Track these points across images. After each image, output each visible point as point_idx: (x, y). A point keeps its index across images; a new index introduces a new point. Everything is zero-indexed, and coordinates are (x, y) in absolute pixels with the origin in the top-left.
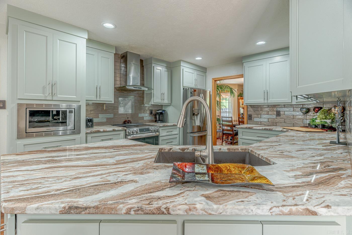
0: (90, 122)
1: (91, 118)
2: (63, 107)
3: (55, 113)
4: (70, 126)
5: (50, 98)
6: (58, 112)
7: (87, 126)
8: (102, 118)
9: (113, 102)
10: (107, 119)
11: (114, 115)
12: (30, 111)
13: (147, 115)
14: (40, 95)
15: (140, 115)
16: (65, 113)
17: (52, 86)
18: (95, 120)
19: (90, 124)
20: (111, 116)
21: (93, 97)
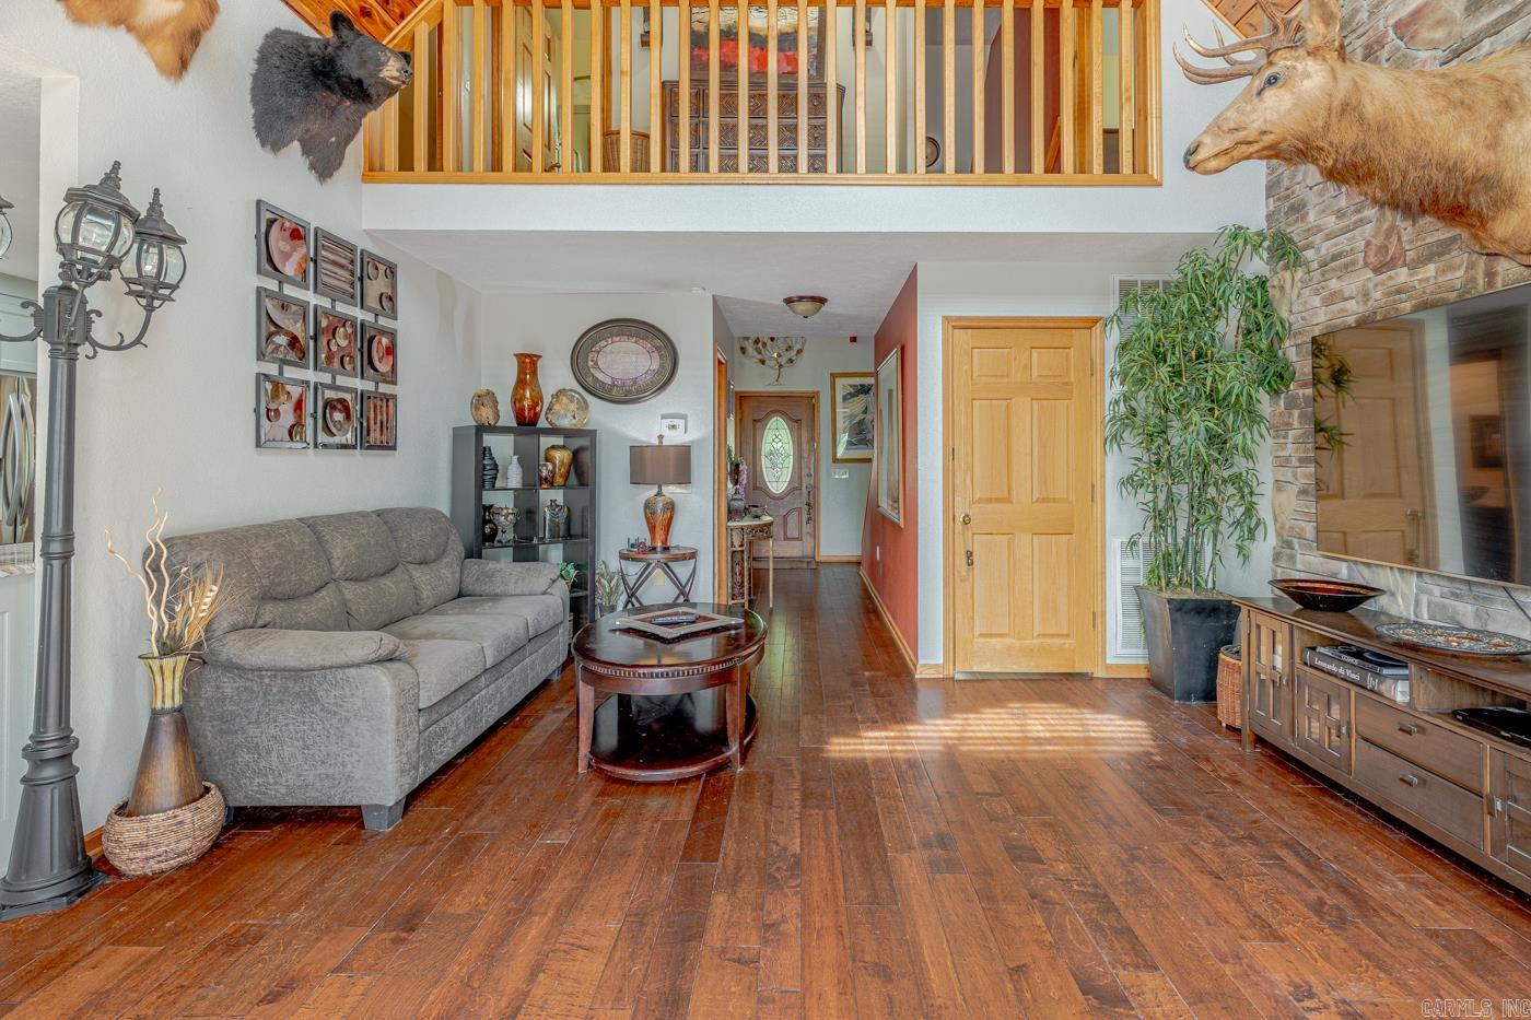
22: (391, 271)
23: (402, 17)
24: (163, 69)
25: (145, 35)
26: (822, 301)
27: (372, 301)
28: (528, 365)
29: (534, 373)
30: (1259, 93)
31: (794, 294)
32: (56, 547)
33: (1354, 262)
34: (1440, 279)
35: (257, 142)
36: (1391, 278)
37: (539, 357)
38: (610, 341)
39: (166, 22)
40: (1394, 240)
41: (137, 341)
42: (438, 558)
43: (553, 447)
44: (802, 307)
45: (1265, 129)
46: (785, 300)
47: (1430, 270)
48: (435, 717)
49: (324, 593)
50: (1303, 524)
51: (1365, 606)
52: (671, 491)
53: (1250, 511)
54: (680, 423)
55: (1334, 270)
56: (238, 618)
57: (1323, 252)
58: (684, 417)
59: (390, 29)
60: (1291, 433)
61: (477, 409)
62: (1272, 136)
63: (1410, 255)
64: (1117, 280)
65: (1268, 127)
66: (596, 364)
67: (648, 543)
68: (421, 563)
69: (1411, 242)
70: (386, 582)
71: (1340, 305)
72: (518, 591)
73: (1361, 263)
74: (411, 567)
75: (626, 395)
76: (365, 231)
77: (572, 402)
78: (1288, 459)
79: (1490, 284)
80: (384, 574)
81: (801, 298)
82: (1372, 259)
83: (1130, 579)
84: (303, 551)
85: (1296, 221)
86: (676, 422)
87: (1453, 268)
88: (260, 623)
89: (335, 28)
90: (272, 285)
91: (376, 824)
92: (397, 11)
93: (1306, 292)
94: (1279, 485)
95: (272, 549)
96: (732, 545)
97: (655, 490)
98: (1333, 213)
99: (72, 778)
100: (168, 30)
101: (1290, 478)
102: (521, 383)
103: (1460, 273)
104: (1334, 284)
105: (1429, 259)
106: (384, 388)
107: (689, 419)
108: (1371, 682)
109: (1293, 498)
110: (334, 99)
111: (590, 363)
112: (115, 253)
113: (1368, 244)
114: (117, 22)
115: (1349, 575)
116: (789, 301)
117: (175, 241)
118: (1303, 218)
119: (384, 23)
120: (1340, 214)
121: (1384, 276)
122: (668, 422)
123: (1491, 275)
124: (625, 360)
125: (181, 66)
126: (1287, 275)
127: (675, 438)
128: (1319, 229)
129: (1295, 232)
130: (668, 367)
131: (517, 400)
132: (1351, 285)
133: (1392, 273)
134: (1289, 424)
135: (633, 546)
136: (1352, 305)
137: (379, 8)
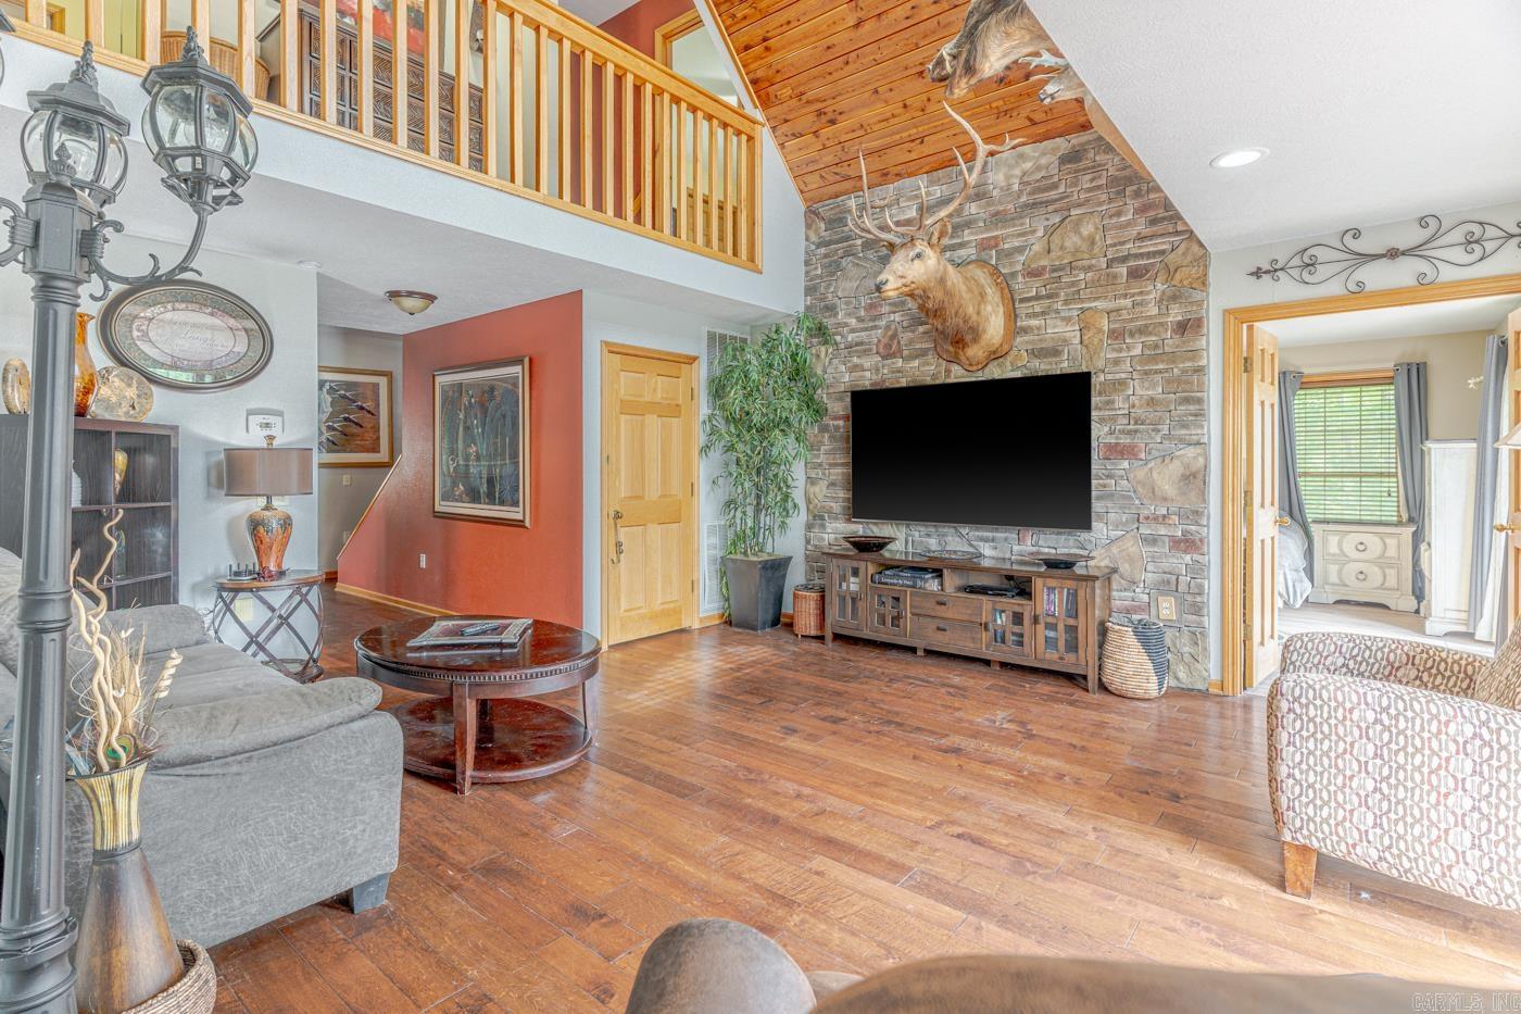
30: (912, 260)
33: (870, 350)
34: (922, 369)
36: (893, 363)
38: (169, 306)
40: (896, 342)
45: (913, 280)
47: (916, 363)
50: (832, 504)
51: (889, 547)
53: (786, 497)
55: (856, 351)
57: (850, 339)
58: (280, 414)
60: (823, 448)
62: (914, 285)
63: (906, 353)
64: (707, 329)
66: (145, 334)
69: (906, 345)
71: (861, 373)
73: (875, 351)
77: (130, 385)
78: (820, 465)
79: (948, 376)
82: (881, 350)
83: (713, 552)
85: (830, 316)
86: (271, 419)
87: (928, 364)
93: (835, 361)
94: (811, 481)
97: (262, 501)
98: (857, 318)
101: (820, 476)
103: (933, 368)
104: (855, 360)
105: (917, 357)
107: (285, 416)
108: (919, 583)
109: (824, 489)
113: (879, 341)
115: (864, 532)
118: (836, 315)
120: (860, 319)
121: (889, 361)
123: (948, 371)
126: (823, 349)
128: (846, 325)
129: (829, 322)
132: (867, 362)
133: (894, 360)
134: (822, 443)
135: (237, 574)
136: (868, 374)
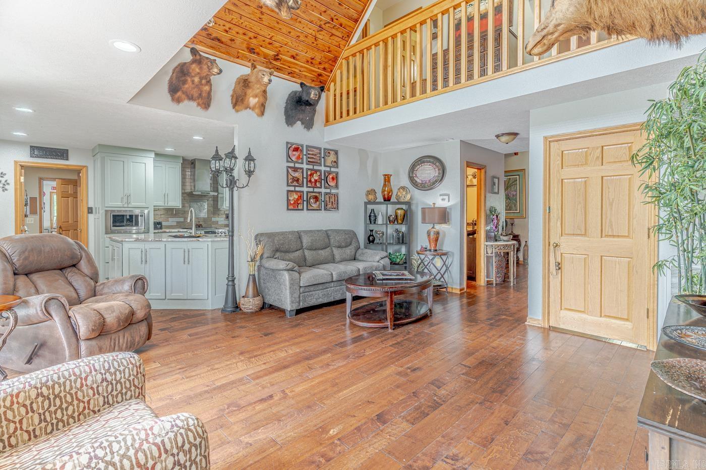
0: (158, 225)
1: (160, 220)
2: (137, 212)
3: (128, 217)
4: (142, 227)
5: (126, 206)
6: (131, 216)
7: (155, 228)
8: (172, 221)
9: (181, 207)
10: (178, 222)
11: (184, 220)
12: (113, 215)
13: (223, 219)
14: (119, 204)
15: (213, 219)
16: (137, 216)
17: (128, 197)
18: (164, 224)
19: (159, 226)
20: (182, 220)
21: (160, 203)
22: (336, 153)
23: (332, 71)
24: (258, 115)
25: (253, 109)
26: (516, 134)
27: (329, 163)
28: (387, 178)
29: (389, 181)
31: (499, 133)
32: (230, 234)
35: (287, 126)
37: (391, 175)
39: (256, 104)
41: (247, 185)
42: (346, 247)
43: (398, 209)
44: (504, 139)
45: (557, 23)
46: (496, 136)
48: (307, 290)
49: (297, 252)
52: (438, 227)
54: (446, 197)
56: (269, 255)
59: (329, 76)
61: (367, 196)
62: (562, 26)
65: (559, 21)
67: (428, 248)
68: (338, 247)
70: (320, 252)
72: (370, 260)
74: (333, 248)
75: (426, 187)
76: (326, 142)
80: (322, 249)
81: (503, 135)
84: (292, 240)
88: (275, 257)
89: (301, 87)
90: (292, 165)
91: (288, 314)
92: (329, 70)
95: (281, 238)
96: (487, 253)
99: (234, 285)
100: (257, 106)
102: (385, 185)
106: (333, 191)
110: (303, 107)
111: (414, 175)
112: (231, 167)
114: (246, 108)
116: (498, 136)
117: (253, 160)
119: (326, 75)
122: (442, 197)
124: (427, 172)
125: (262, 113)
127: (444, 204)
130: (441, 175)
131: (383, 191)
137: (323, 72)
